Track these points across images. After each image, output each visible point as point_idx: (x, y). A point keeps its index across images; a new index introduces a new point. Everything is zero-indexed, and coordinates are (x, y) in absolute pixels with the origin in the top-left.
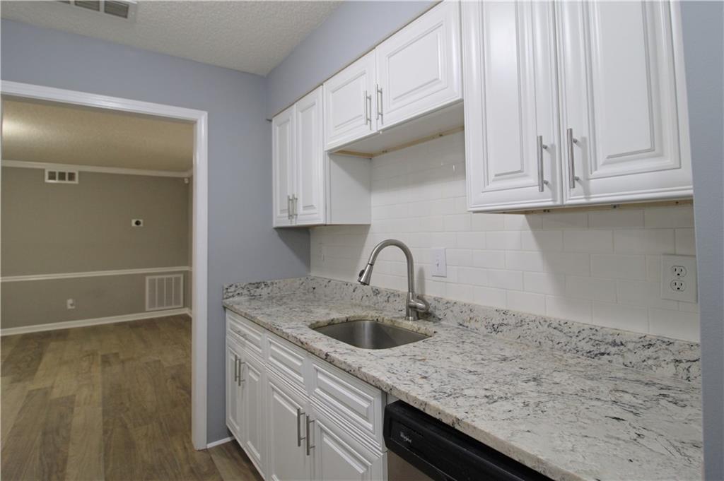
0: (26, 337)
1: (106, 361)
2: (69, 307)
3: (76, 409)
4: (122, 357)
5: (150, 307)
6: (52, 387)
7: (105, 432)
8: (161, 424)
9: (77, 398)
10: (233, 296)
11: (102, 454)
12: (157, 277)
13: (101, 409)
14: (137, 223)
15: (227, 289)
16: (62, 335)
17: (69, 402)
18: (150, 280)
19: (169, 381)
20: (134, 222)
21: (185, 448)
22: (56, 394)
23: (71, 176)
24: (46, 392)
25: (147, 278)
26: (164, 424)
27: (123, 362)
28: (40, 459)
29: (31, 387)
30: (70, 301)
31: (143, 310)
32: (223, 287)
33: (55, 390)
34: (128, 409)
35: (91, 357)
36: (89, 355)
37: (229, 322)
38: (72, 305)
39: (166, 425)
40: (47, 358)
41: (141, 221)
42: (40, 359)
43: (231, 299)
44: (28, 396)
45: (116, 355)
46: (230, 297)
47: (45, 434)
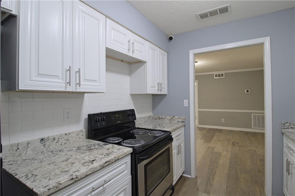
0: (210, 129)
1: (233, 144)
2: (223, 122)
3: (221, 157)
4: (240, 144)
5: (254, 127)
6: (215, 148)
7: (229, 170)
8: (252, 177)
9: (222, 153)
10: (288, 128)
11: (227, 177)
12: (257, 114)
13: (229, 161)
14: (247, 91)
15: (284, 124)
16: (220, 131)
17: (219, 154)
18: (253, 115)
19: (258, 160)
20: (246, 90)
21: (261, 192)
22: (216, 150)
23: (222, 75)
24: (213, 148)
25: (252, 115)
26: (253, 178)
27: (240, 146)
28: (208, 169)
29: (209, 145)
30: (223, 120)
31: (251, 128)
32: (282, 123)
33: (216, 149)
34: (239, 165)
35: (229, 141)
36: (228, 140)
37: (285, 141)
38: (224, 121)
39: (254, 178)
40: (215, 137)
41: (249, 90)
42: (213, 137)
43: (287, 130)
44: (208, 148)
45: (238, 143)
46: (286, 128)
47: (211, 162)
